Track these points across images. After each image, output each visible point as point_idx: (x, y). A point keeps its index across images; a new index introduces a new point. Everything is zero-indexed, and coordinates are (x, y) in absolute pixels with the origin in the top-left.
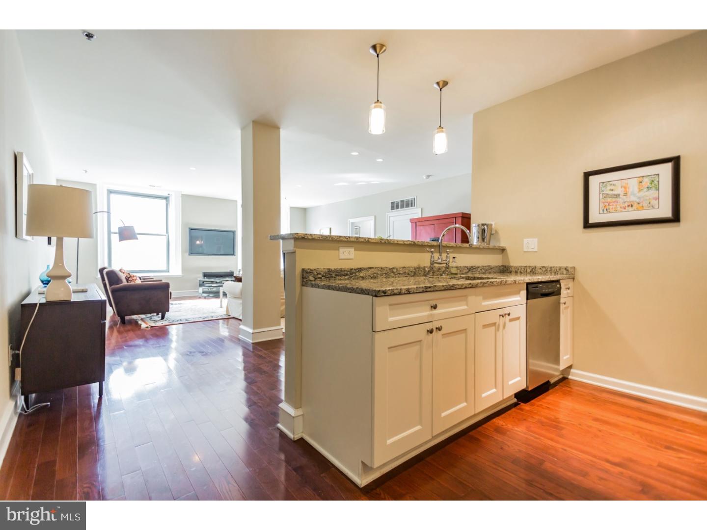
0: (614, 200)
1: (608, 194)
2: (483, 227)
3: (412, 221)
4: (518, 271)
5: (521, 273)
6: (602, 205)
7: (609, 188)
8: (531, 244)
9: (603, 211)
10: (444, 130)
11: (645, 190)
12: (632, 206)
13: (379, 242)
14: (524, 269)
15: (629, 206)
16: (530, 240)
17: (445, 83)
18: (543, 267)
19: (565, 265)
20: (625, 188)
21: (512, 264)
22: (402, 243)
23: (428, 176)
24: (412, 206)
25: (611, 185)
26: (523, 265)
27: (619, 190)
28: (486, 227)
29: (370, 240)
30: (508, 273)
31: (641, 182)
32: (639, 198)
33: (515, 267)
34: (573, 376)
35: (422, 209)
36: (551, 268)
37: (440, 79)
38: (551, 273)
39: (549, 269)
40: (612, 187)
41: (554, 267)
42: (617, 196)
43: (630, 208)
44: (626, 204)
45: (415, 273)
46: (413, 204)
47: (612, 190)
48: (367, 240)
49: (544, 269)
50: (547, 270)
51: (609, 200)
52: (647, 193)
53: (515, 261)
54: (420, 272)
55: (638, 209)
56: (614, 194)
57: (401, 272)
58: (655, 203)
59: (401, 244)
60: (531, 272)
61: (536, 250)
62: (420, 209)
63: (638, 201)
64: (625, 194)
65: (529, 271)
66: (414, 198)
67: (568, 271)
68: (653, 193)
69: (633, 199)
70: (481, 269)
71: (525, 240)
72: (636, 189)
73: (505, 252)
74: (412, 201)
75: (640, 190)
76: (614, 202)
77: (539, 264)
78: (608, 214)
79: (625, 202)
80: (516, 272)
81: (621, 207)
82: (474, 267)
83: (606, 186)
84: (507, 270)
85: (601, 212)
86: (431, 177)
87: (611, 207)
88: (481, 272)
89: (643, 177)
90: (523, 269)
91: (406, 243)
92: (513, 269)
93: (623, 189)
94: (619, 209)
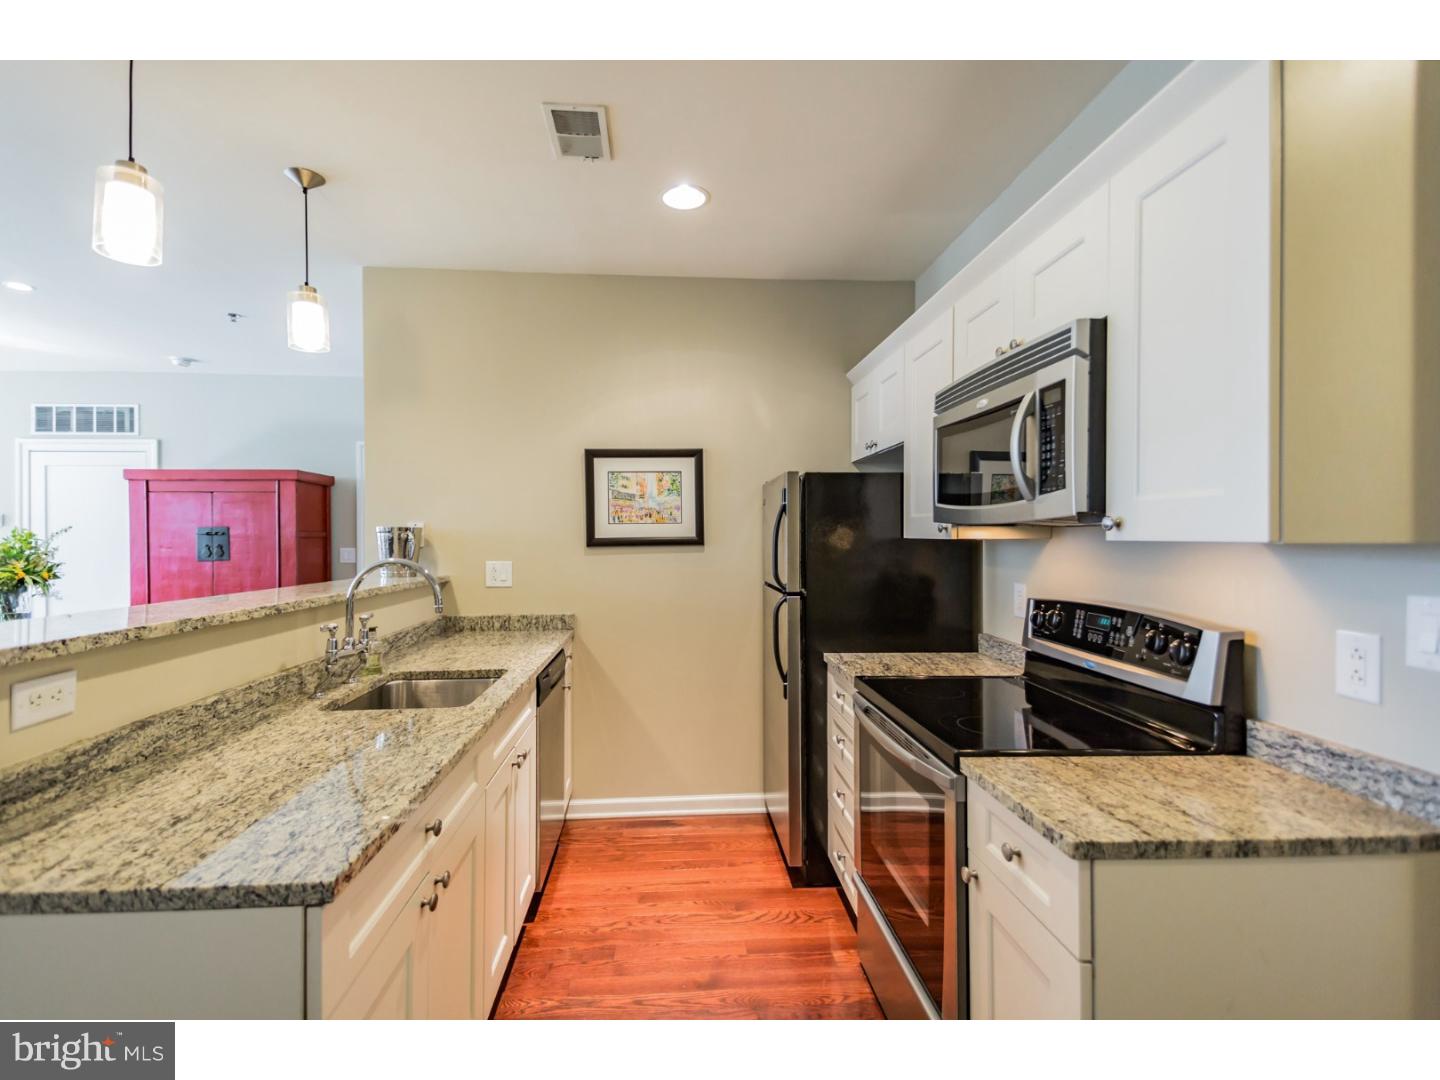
0: (628, 503)
1: (619, 493)
2: (403, 536)
3: (131, 476)
4: (477, 628)
5: (482, 630)
6: (612, 509)
7: (622, 482)
8: (499, 572)
9: (614, 519)
10: (317, 295)
11: (666, 493)
12: (650, 516)
13: (176, 632)
14: (488, 622)
15: (646, 515)
16: (498, 564)
17: (317, 180)
18: (524, 617)
19: (558, 613)
20: (641, 486)
21: (463, 613)
22: (245, 618)
23: (187, 361)
24: (121, 428)
25: (623, 478)
26: (485, 614)
27: (633, 489)
28: (411, 536)
29: (145, 634)
30: (456, 632)
31: (661, 480)
32: (659, 504)
33: (471, 620)
34: (574, 812)
35: (160, 443)
36: (537, 618)
37: (307, 163)
38: (537, 628)
39: (534, 621)
40: (625, 482)
41: (542, 616)
42: (632, 497)
43: (649, 520)
44: (643, 512)
45: (277, 694)
46: (127, 424)
47: (625, 487)
48: (132, 635)
49: (525, 621)
50: (530, 623)
51: (621, 502)
52: (668, 498)
53: (468, 608)
54: (289, 687)
55: (657, 522)
56: (628, 494)
57: (239, 706)
58: (676, 513)
59: (242, 623)
60: (501, 627)
61: (509, 583)
62: (154, 445)
63: (658, 508)
64: (642, 497)
65: (497, 625)
66: (132, 410)
67: (565, 622)
68: (673, 500)
69: (652, 504)
70: (411, 637)
71: (489, 564)
72: (655, 492)
73: (447, 587)
74: (121, 414)
75: (660, 493)
76: (628, 506)
77: (516, 613)
78: (621, 525)
79: (642, 509)
80: (473, 629)
81: (637, 516)
82: (400, 636)
83: (617, 478)
84: (454, 626)
85: (611, 521)
86: (192, 363)
87: (624, 514)
88: (411, 642)
89: (662, 472)
90: (486, 623)
91: (256, 615)
92: (466, 624)
93: (639, 487)
94: (634, 518)
